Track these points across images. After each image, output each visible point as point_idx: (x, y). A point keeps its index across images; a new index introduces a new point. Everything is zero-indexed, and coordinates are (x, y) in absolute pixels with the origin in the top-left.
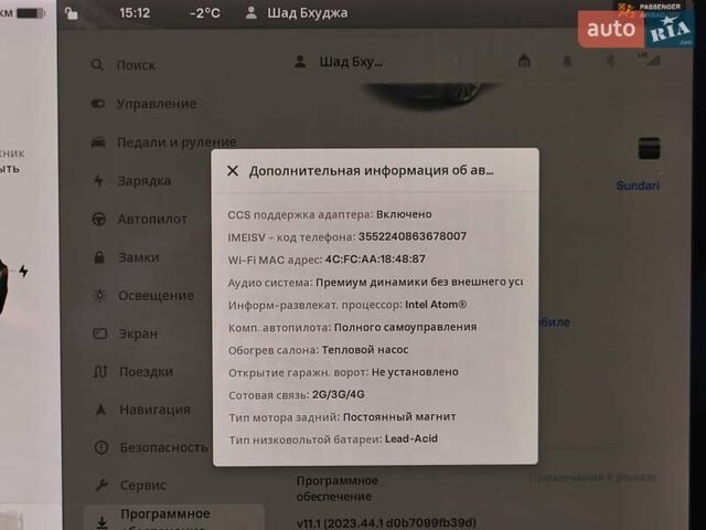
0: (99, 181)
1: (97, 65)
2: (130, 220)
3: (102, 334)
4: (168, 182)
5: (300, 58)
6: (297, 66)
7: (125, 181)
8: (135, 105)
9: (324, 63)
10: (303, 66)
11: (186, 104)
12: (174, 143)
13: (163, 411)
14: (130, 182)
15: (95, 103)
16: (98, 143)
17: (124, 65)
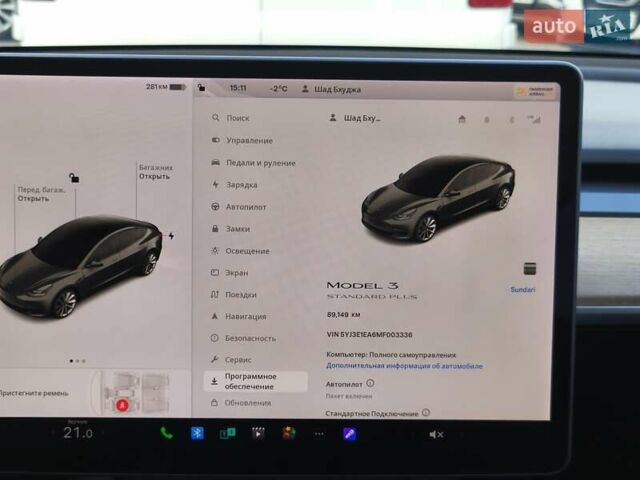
0: (215, 184)
1: (216, 118)
2: (233, 207)
3: (216, 272)
4: (256, 186)
5: (333, 116)
6: (332, 120)
7: (231, 185)
8: (237, 141)
9: (347, 119)
10: (334, 120)
11: (266, 141)
12: (259, 163)
13: (250, 317)
14: (233, 185)
15: (214, 140)
16: (216, 163)
17: (231, 118)
